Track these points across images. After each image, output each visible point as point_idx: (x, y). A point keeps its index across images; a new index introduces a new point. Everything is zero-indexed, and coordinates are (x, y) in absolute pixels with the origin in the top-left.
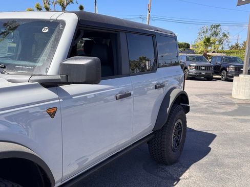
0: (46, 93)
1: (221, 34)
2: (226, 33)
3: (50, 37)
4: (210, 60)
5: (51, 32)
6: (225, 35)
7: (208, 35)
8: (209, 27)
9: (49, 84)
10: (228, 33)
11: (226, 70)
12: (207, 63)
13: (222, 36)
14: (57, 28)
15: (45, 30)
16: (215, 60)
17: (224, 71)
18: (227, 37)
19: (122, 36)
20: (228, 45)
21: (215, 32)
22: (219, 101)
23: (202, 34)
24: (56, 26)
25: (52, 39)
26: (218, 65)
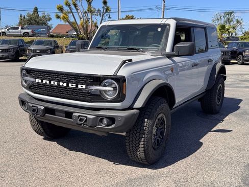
0: (167, 61)
1: (234, 20)
2: (239, 19)
3: (163, 34)
4: (227, 46)
5: (163, 30)
6: (238, 22)
7: (222, 22)
8: (223, 14)
9: (169, 56)
10: (242, 20)
11: (242, 55)
12: (224, 49)
13: (235, 22)
14: (166, 29)
15: (159, 29)
16: (232, 46)
17: (241, 56)
18: (240, 23)
19: (192, 29)
20: (242, 31)
21: (228, 19)
22: (240, 79)
23: (216, 21)
24: (165, 27)
25: (165, 34)
26: (234, 50)
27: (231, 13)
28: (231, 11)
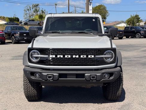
1: (40, 11)
6: (43, 12)
8: (31, 6)
21: (36, 10)
23: (27, 11)
27: (37, 5)
28: (37, 4)
